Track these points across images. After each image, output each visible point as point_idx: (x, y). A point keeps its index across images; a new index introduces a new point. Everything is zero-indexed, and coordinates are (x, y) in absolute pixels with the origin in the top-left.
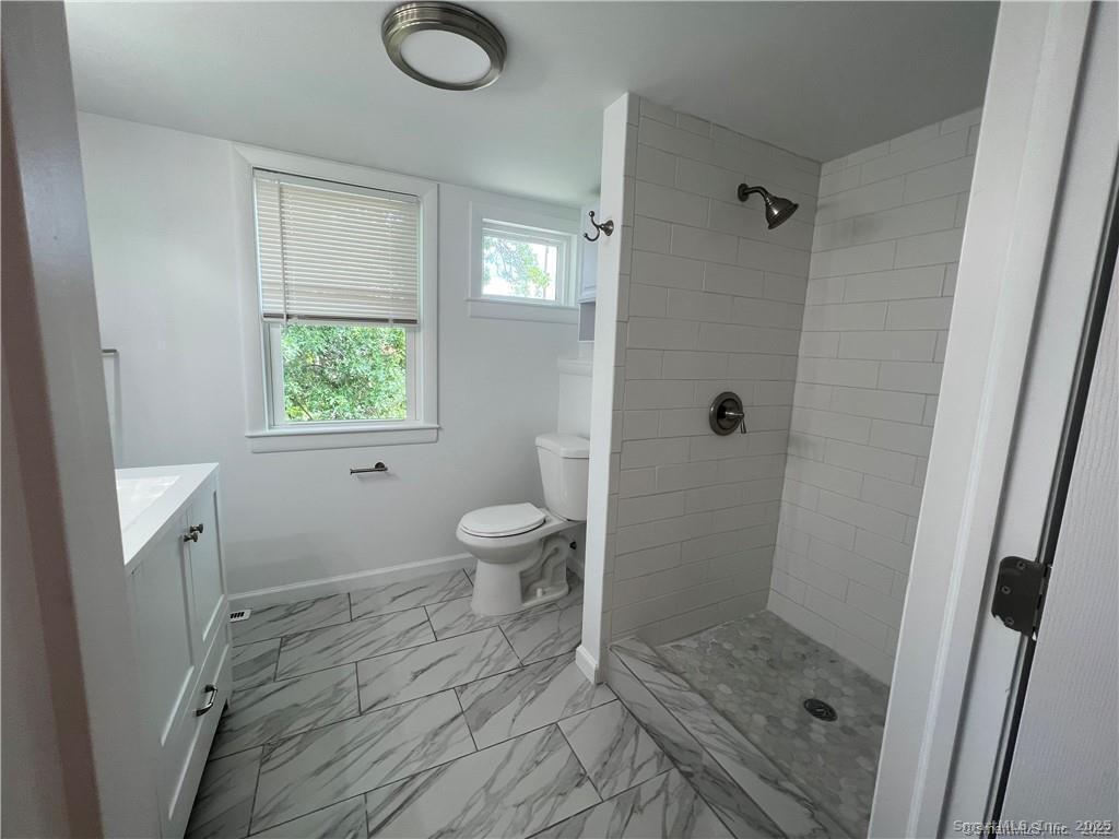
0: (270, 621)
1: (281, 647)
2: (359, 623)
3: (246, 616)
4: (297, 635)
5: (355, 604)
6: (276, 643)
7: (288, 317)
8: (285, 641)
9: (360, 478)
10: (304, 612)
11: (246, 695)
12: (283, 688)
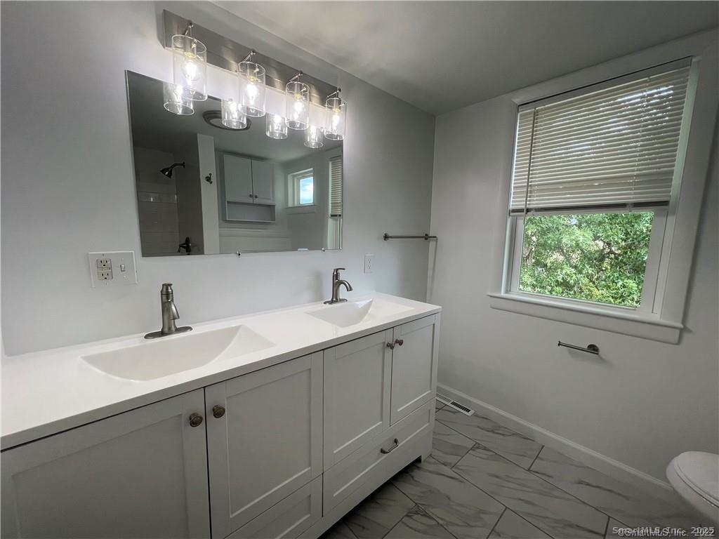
0: (478, 427)
1: (471, 449)
2: (532, 476)
3: (469, 414)
4: (485, 449)
5: (542, 459)
6: (470, 444)
7: (528, 210)
8: (476, 447)
9: (570, 352)
10: (502, 437)
11: (434, 463)
12: (452, 478)
